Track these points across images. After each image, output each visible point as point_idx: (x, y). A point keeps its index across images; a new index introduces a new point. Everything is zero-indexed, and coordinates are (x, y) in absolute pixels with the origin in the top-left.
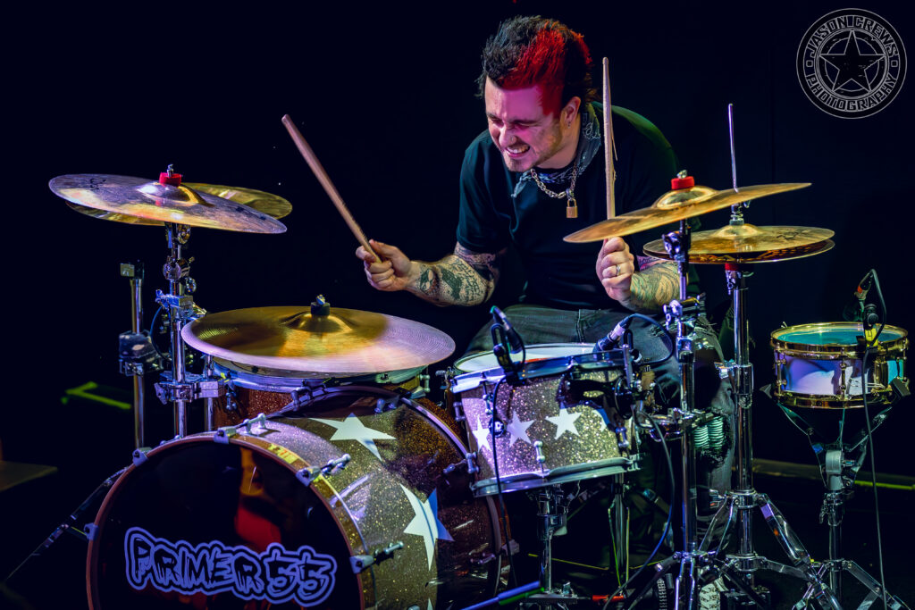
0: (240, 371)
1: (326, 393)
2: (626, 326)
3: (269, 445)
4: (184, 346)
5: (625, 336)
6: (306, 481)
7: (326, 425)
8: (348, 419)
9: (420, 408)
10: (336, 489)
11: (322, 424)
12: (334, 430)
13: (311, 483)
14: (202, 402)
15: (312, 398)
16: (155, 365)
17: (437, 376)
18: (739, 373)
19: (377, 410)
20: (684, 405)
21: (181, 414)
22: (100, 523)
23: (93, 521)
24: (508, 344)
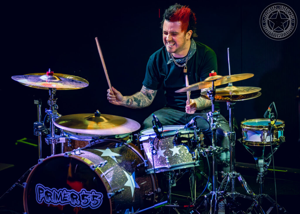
0: (72, 134)
1: (100, 141)
2: (195, 120)
3: (82, 158)
4: (54, 126)
5: (194, 123)
6: (93, 169)
7: (100, 152)
8: (107, 149)
9: (129, 146)
10: (103, 172)
11: (98, 151)
12: (102, 153)
13: (95, 170)
14: (60, 144)
15: (95, 143)
16: (45, 132)
17: (135, 136)
18: (231, 135)
19: (116, 147)
20: (213, 145)
21: (53, 148)
22: (27, 183)
23: (25, 182)
24: (157, 126)
